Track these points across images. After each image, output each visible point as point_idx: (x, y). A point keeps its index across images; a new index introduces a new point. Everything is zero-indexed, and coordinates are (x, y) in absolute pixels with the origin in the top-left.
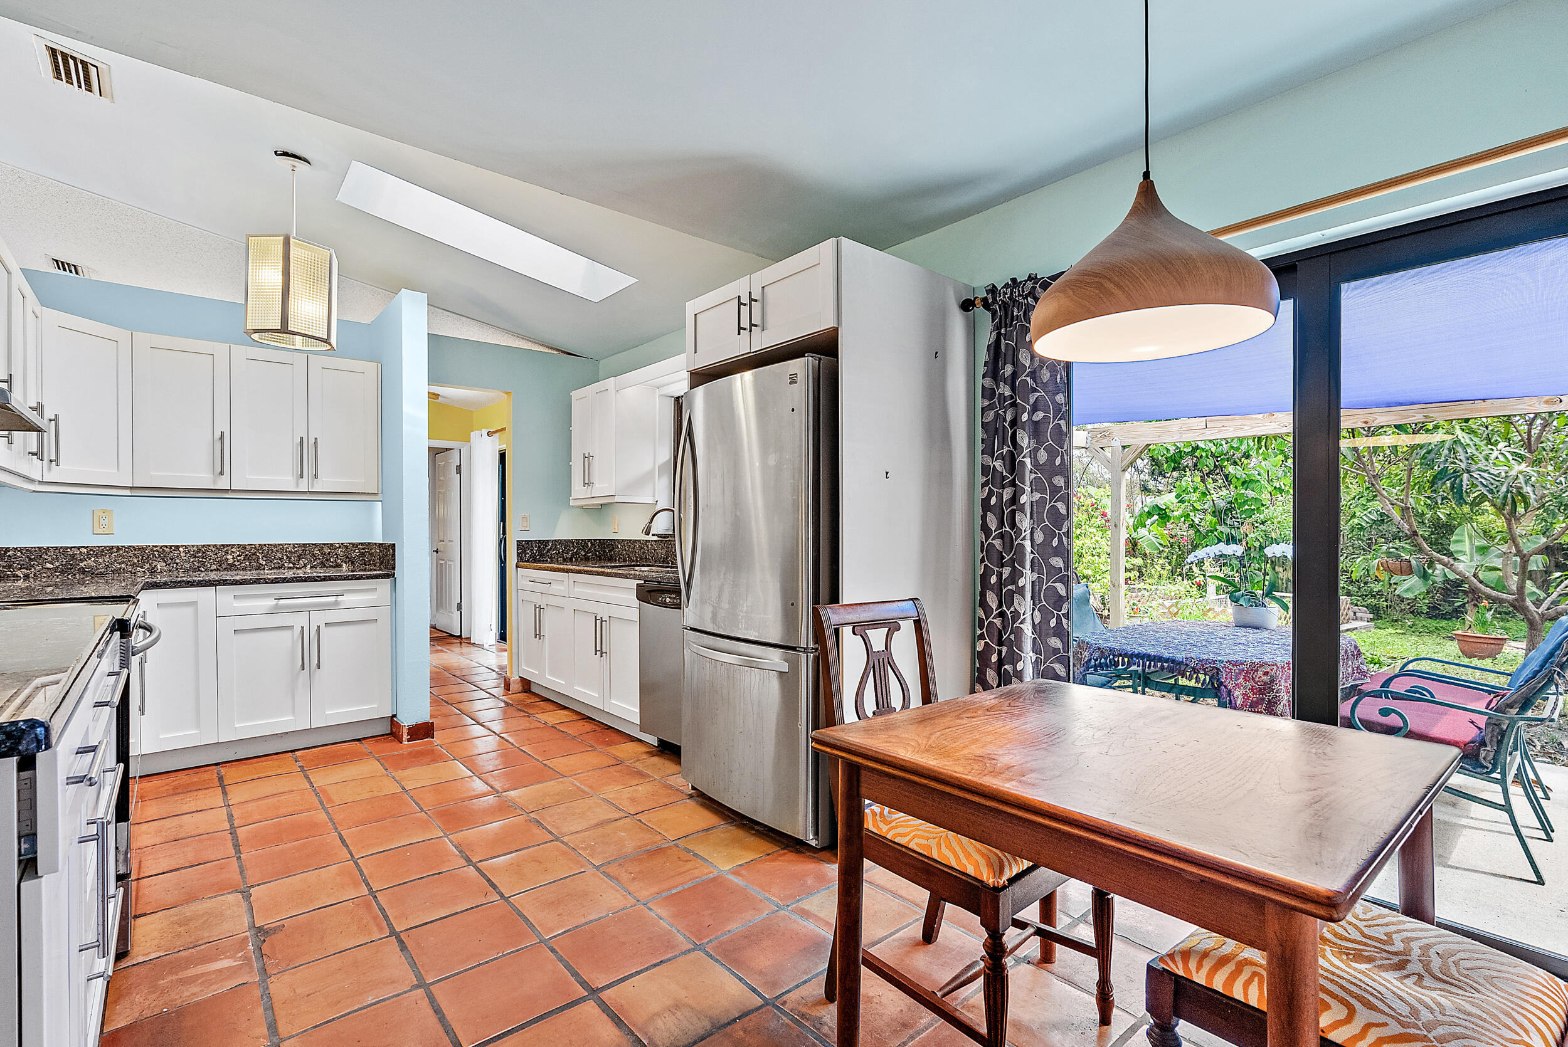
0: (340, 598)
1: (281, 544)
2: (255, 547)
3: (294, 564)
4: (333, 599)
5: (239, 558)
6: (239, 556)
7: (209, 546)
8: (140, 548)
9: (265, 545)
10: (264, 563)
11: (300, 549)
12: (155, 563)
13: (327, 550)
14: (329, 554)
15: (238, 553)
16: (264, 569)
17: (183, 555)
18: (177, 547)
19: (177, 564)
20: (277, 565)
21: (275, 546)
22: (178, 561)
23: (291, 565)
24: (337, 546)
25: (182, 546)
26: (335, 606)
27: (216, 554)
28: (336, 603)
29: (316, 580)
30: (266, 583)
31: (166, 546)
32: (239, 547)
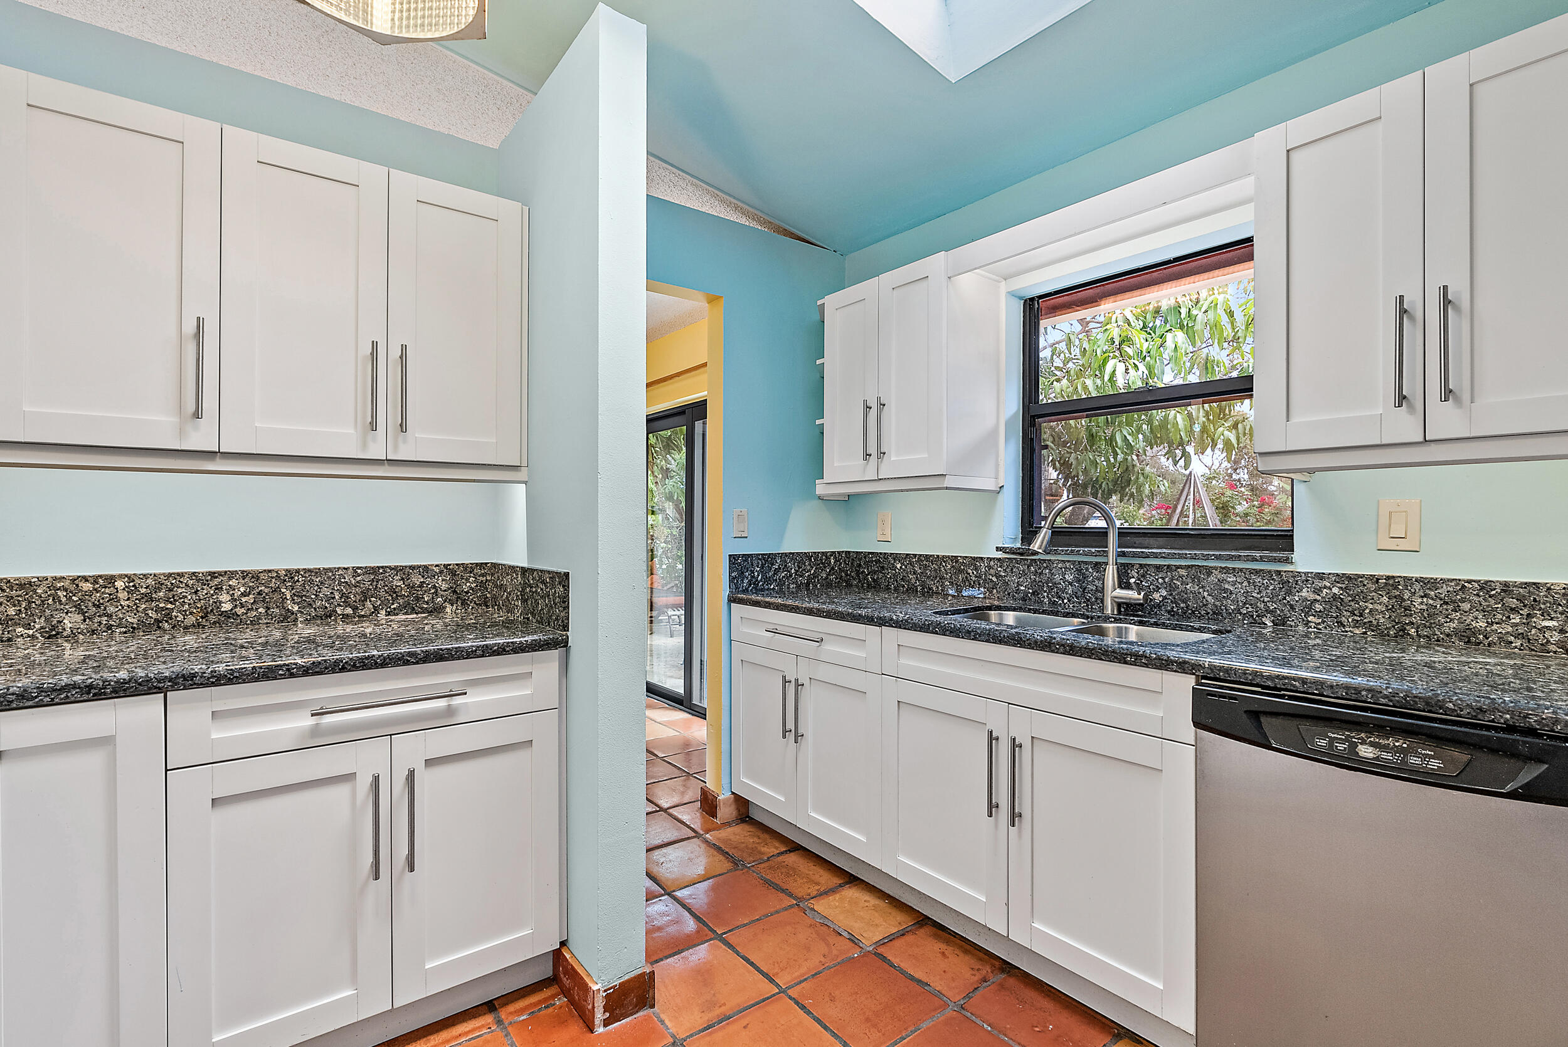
0: (457, 701)
1: (330, 570)
2: (278, 577)
3: (355, 609)
4: (441, 703)
5: (244, 599)
6: (244, 595)
7: (181, 575)
8: (26, 585)
9: (298, 571)
10: (296, 608)
11: (367, 578)
12: (58, 616)
13: (417, 579)
14: (421, 586)
15: (242, 589)
16: (296, 620)
17: (123, 595)
18: (111, 580)
19: (110, 616)
20: (321, 612)
21: (317, 572)
22: (111, 609)
23: (349, 611)
24: (437, 570)
25: (121, 576)
26: (446, 719)
27: (196, 592)
28: (450, 711)
29: (407, 663)
30: (292, 675)
31: (85, 579)
32: (245, 574)
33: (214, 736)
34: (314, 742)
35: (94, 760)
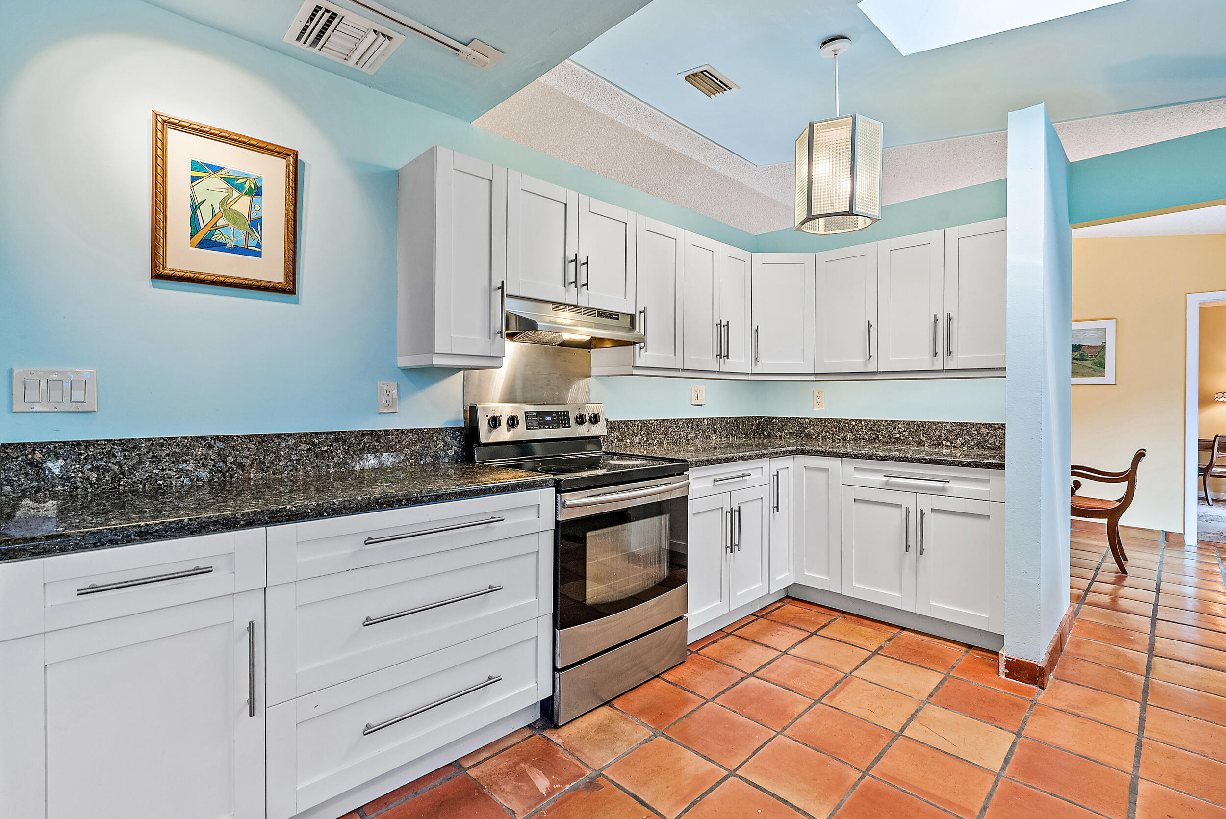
0: (947, 485)
1: (940, 423)
2: (917, 424)
3: (952, 443)
4: (940, 484)
5: (904, 433)
6: (904, 431)
7: (882, 421)
8: (838, 421)
9: (926, 422)
10: (925, 439)
11: (958, 428)
12: (846, 433)
13: (985, 431)
14: (987, 435)
15: (903, 429)
16: (924, 445)
17: (864, 427)
18: (860, 421)
19: (860, 435)
20: (935, 443)
21: (934, 423)
22: (860, 433)
23: (949, 444)
24: (997, 426)
25: (864, 420)
26: (941, 492)
27: (887, 428)
28: (943, 489)
29: (921, 462)
30: (878, 459)
31: (853, 420)
32: (904, 422)
33: (855, 476)
34: (887, 487)
35: (823, 475)
